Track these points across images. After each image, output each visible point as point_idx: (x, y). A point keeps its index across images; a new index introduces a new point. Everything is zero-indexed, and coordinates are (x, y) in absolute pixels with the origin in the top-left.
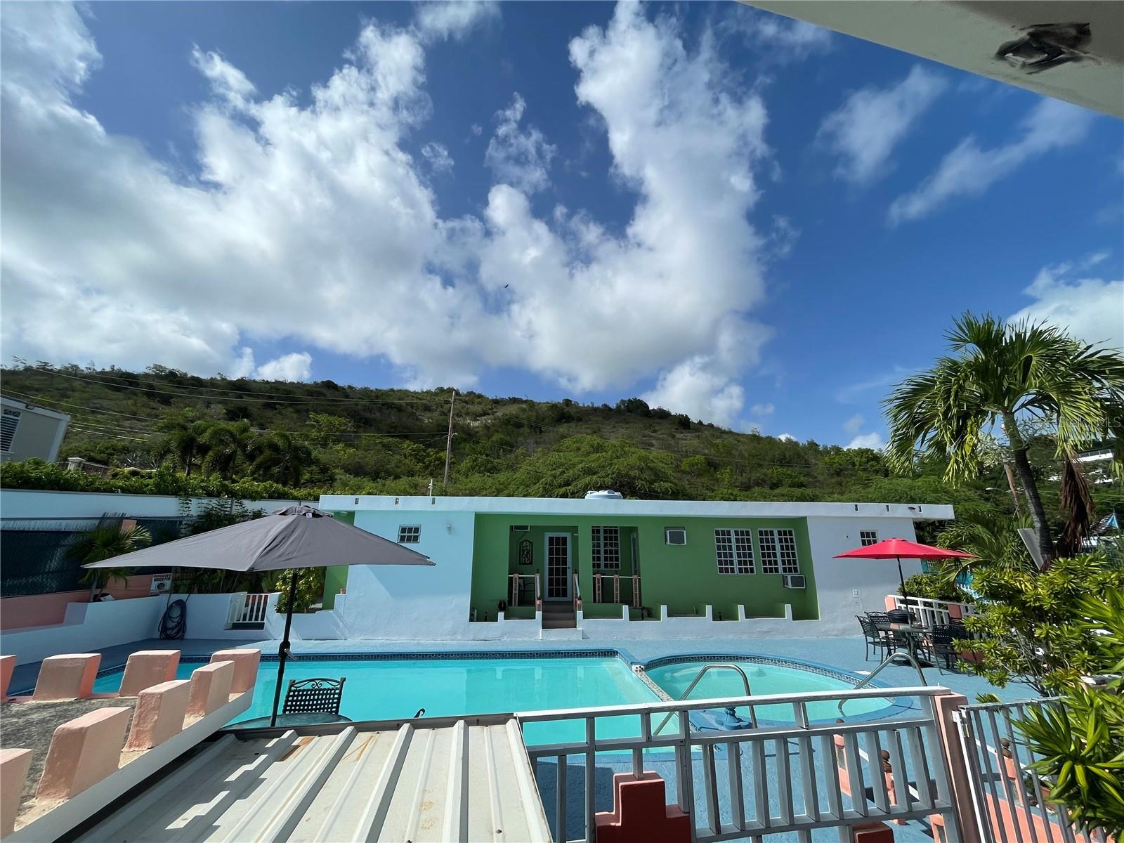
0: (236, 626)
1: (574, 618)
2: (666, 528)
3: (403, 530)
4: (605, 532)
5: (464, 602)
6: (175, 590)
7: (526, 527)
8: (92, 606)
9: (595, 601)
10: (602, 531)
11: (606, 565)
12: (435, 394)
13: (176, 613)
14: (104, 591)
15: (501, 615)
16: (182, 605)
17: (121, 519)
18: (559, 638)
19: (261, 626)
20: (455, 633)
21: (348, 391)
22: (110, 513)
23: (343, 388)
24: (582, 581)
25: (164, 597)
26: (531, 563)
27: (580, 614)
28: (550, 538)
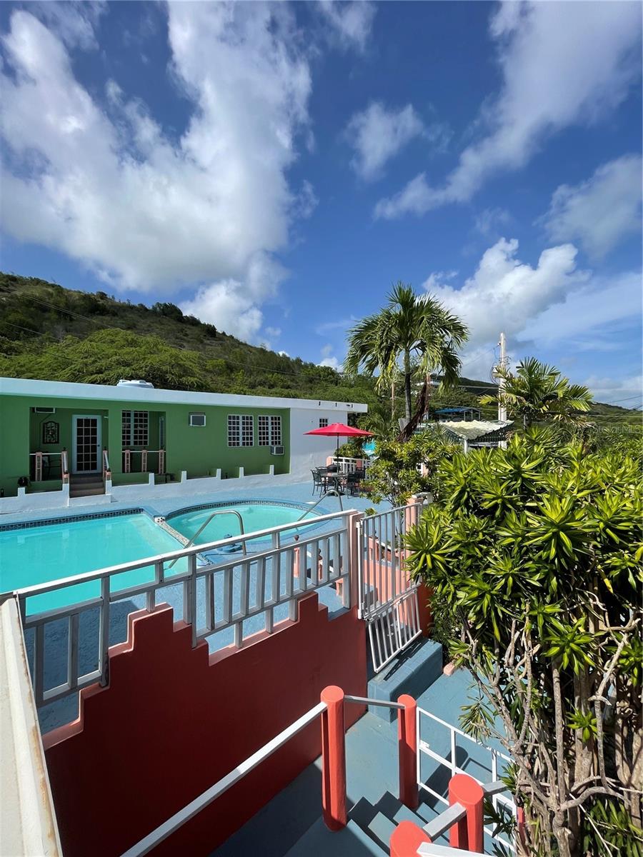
1: (104, 487)
2: (190, 413)
4: (136, 415)
7: (51, 410)
9: (124, 472)
10: (132, 415)
11: (135, 443)
18: (87, 504)
24: (110, 455)
26: (58, 442)
27: (108, 483)
28: (78, 420)
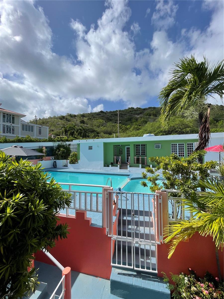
0: (64, 166)
1: (127, 167)
2: (155, 144)
3: (89, 147)
4: (141, 145)
5: (102, 163)
6: (55, 159)
7: (120, 145)
8: (41, 162)
9: (134, 163)
11: (142, 154)
12: (128, 110)
13: (55, 163)
14: (42, 159)
15: (110, 166)
16: (55, 162)
17: (43, 147)
18: (123, 171)
19: (67, 166)
20: (101, 169)
21: (106, 113)
22: (40, 146)
23: (105, 112)
24: (132, 157)
25: (53, 160)
26: (122, 154)
28: (127, 148)
